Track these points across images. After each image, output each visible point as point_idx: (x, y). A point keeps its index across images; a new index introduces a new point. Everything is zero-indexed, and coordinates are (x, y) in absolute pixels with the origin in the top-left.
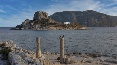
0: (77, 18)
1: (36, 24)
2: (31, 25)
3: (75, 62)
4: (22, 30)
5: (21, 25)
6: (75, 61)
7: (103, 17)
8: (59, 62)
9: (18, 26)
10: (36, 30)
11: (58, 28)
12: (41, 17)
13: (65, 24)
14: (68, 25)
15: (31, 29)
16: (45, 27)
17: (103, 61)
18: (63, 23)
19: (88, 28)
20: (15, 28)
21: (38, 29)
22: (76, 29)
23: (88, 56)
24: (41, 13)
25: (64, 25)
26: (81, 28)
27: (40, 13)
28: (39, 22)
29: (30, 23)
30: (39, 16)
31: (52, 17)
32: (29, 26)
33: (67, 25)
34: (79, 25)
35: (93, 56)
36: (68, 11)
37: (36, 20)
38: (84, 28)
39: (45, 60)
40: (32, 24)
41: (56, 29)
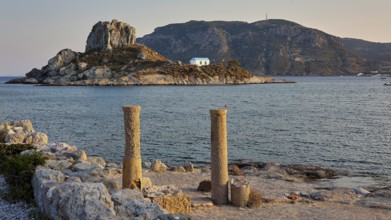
0: (233, 45)
1: (95, 65)
2: (77, 68)
3: (267, 201)
4: (48, 84)
5: (44, 68)
6: (266, 197)
7: (319, 42)
8: (208, 199)
9: (35, 70)
10: (97, 85)
11: (170, 79)
12: (114, 40)
13: (195, 66)
14: (204, 68)
15: (79, 83)
16: (125, 75)
17: (367, 195)
18: (187, 61)
19: (269, 79)
20: (25, 78)
21: (103, 82)
22: (232, 82)
23: (290, 174)
24: (113, 26)
25: (191, 70)
26: (246, 79)
27: (108, 26)
28: (106, 60)
29: (74, 61)
30: (106, 37)
31: (148, 40)
32: (73, 73)
33: (202, 67)
34: (239, 70)
35: (308, 174)
36: (202, 22)
37: (95, 50)
38: (255, 79)
39: (168, 197)
40: (84, 65)
41: (162, 82)
